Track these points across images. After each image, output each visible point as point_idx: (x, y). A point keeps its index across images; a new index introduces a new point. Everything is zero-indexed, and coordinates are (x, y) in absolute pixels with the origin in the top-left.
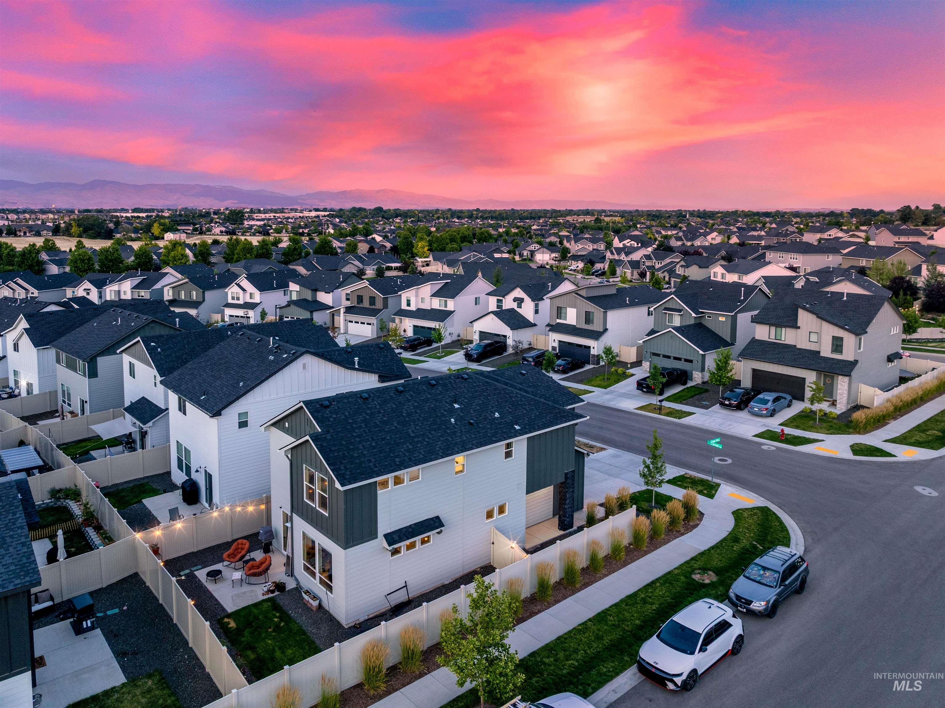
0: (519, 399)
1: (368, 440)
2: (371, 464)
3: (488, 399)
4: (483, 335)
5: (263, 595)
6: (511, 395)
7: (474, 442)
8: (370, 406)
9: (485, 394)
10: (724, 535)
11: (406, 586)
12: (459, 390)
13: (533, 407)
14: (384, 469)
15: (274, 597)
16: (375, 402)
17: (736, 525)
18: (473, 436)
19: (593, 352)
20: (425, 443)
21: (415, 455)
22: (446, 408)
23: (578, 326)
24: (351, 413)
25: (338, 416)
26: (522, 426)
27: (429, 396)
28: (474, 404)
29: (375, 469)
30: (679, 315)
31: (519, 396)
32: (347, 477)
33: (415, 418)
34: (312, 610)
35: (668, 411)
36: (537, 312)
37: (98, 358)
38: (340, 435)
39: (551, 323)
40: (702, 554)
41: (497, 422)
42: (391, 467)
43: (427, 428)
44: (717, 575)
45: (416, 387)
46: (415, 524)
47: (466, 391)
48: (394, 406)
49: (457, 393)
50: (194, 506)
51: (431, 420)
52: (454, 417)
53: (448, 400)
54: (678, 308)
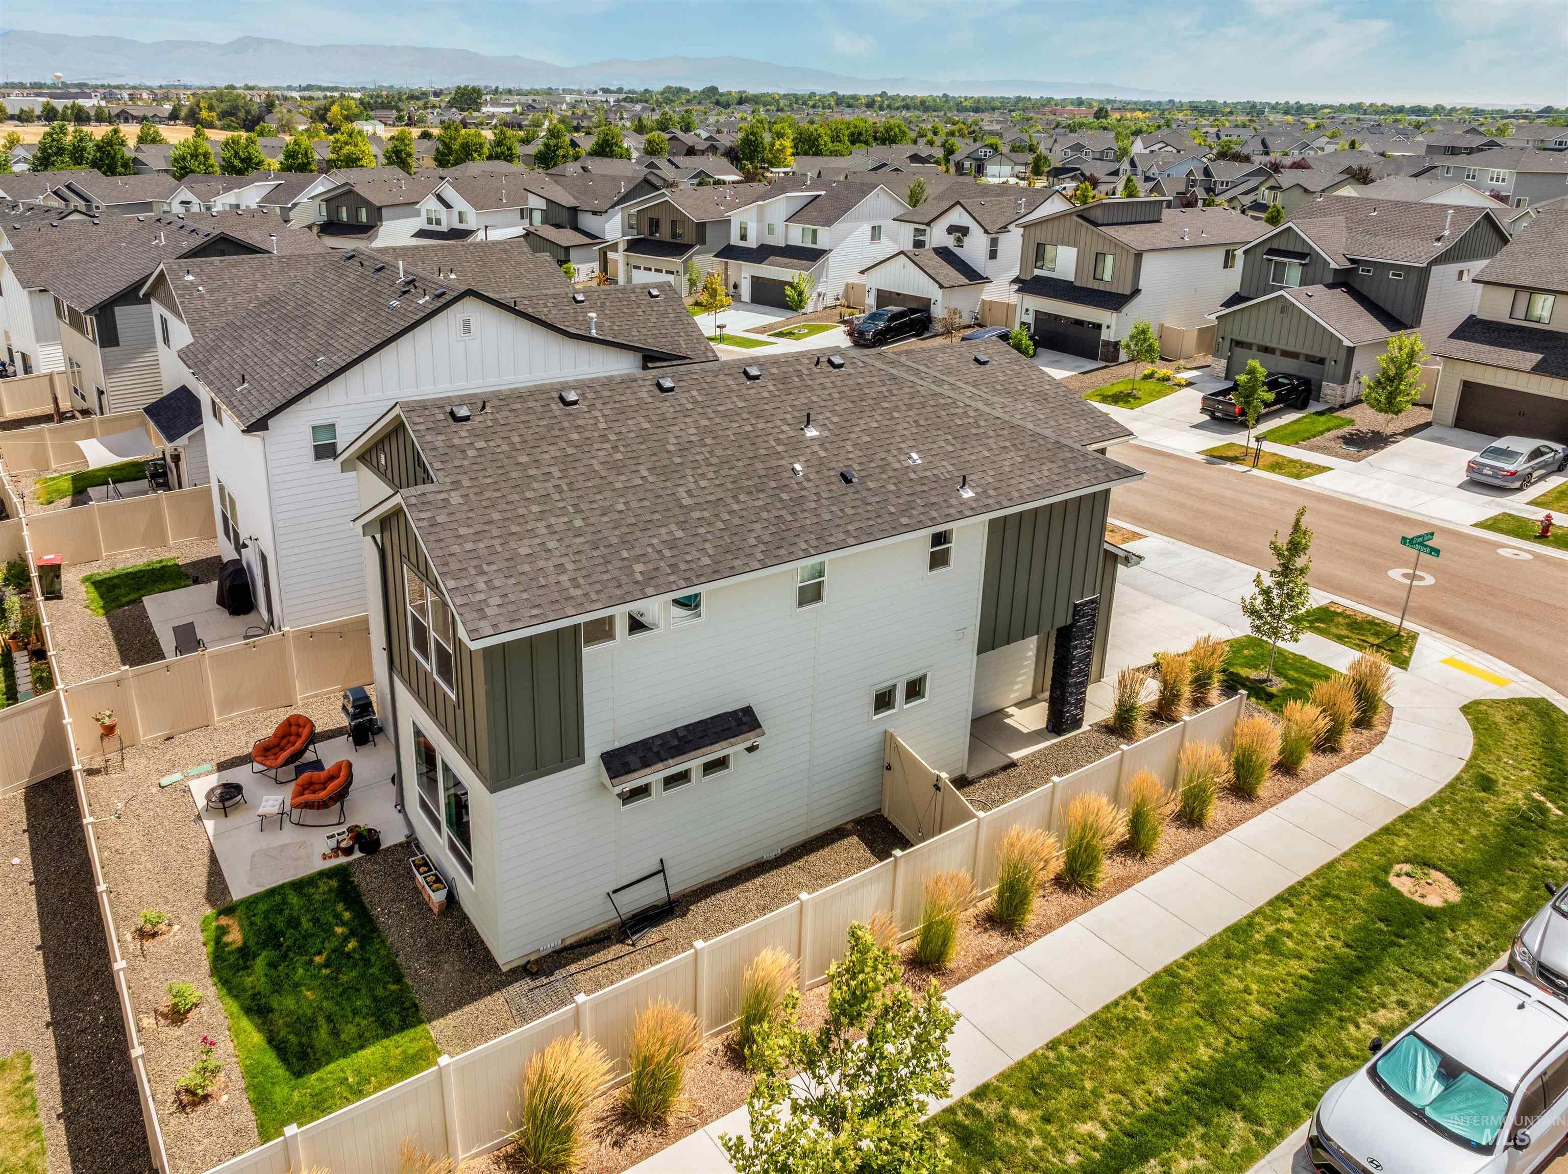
0: (971, 420)
1: (563, 511)
2: (564, 578)
3: (893, 418)
4: (884, 297)
5: (325, 857)
6: (953, 411)
7: (851, 528)
8: (579, 422)
9: (885, 405)
10: (1456, 768)
11: (663, 871)
12: (819, 392)
13: (1007, 444)
14: (598, 592)
15: (350, 864)
16: (597, 413)
17: (1481, 747)
18: (849, 511)
19: (1105, 335)
20: (720, 525)
21: (689, 558)
22: (782, 436)
23: (1078, 284)
24: (529, 438)
25: (492, 444)
26: (979, 490)
27: (740, 404)
28: (857, 429)
29: (573, 592)
30: (1301, 264)
31: (971, 413)
32: (489, 611)
33: (698, 458)
34: (431, 910)
35: (1271, 460)
36: (993, 255)
37: (117, 309)
38: (487, 494)
39: (1022, 277)
40: (1407, 818)
41: (913, 476)
42: (620, 586)
43: (730, 486)
44: (1459, 883)
45: (709, 380)
46: (686, 727)
47: (836, 395)
48: (646, 425)
49: (814, 399)
50: (242, 617)
51: (740, 464)
52: (802, 459)
53: (788, 416)
54: (1299, 249)
